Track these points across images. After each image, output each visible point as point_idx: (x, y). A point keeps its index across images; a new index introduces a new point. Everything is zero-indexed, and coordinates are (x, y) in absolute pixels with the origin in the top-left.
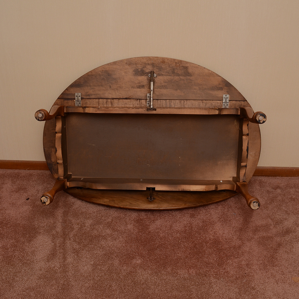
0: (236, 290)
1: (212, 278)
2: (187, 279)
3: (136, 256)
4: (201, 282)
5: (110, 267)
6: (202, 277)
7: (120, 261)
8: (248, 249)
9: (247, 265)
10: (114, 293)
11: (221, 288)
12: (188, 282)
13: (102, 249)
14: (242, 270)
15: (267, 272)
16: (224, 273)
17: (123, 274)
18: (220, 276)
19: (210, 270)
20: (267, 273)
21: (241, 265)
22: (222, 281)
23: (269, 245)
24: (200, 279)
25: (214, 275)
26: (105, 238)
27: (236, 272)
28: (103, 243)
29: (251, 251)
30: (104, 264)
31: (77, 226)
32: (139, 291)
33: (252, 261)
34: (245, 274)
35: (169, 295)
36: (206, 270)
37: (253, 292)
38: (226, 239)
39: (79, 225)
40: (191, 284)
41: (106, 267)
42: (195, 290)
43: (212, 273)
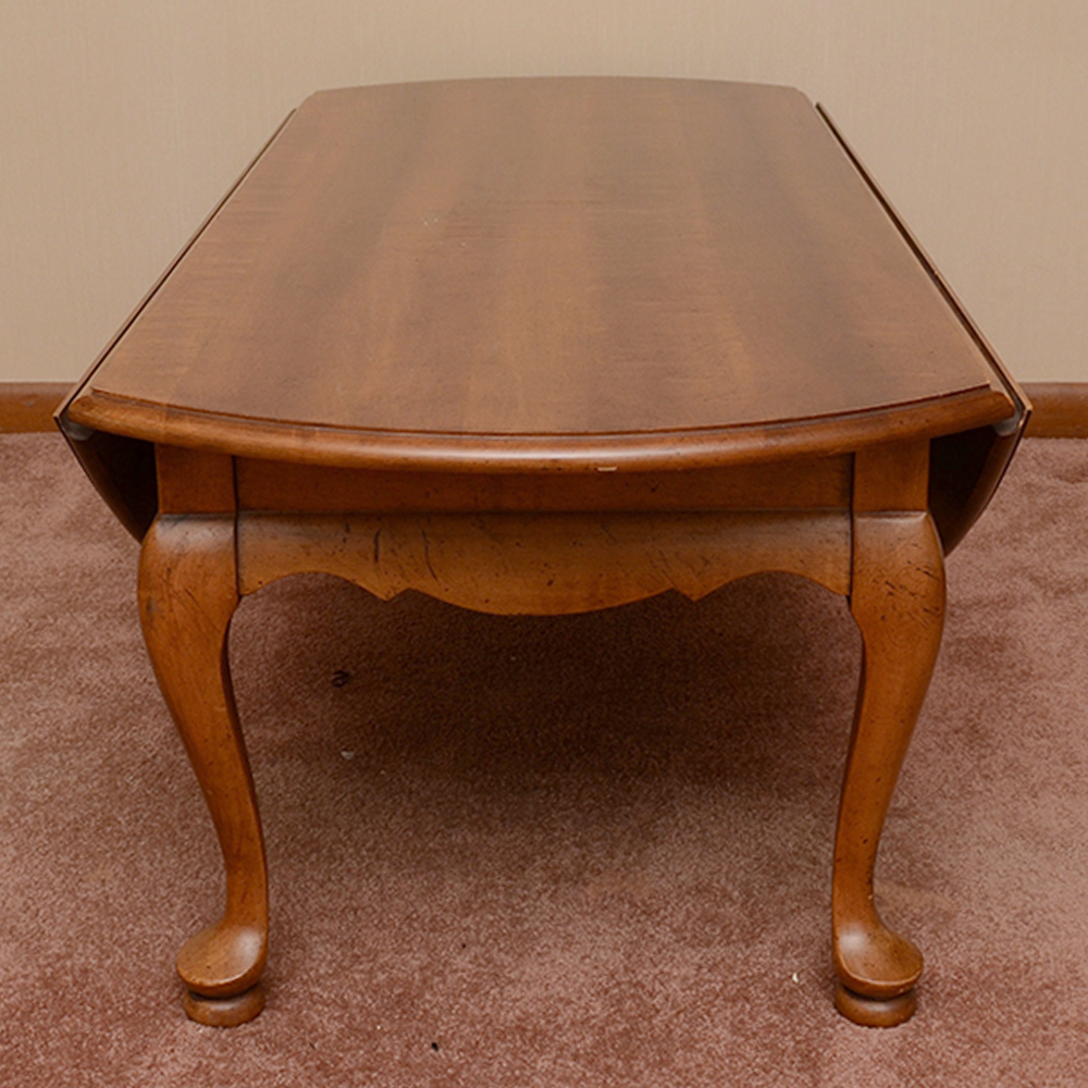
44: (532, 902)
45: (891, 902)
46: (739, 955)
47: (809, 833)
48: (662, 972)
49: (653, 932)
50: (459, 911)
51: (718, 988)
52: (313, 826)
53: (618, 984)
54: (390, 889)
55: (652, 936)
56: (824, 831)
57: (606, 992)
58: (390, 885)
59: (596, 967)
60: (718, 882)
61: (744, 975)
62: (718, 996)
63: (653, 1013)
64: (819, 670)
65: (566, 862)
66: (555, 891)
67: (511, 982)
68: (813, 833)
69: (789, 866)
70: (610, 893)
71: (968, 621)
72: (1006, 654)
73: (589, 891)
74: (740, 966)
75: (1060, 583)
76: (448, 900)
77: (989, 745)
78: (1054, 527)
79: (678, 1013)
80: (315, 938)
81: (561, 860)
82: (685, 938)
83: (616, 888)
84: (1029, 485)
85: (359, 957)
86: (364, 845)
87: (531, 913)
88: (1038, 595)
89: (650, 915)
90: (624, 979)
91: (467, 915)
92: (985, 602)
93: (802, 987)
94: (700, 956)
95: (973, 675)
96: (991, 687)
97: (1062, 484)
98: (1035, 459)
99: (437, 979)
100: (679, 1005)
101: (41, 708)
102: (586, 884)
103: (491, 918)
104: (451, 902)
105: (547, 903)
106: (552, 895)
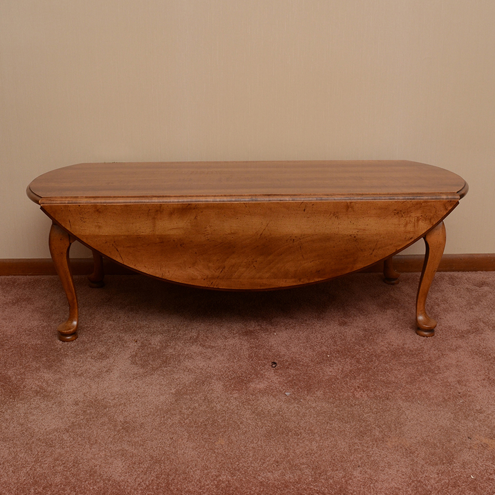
1: (400, 402)
2: (355, 405)
3: (252, 379)
4: (382, 408)
6: (382, 401)
7: (224, 385)
8: (454, 362)
9: (459, 382)
11: (420, 414)
12: (358, 409)
13: (188, 371)
14: (451, 389)
16: (421, 394)
18: (413, 399)
19: (394, 391)
21: (447, 382)
22: (421, 405)
24: (379, 403)
25: (404, 398)
26: (190, 357)
27: (442, 392)
28: (188, 363)
29: (460, 364)
30: (195, 391)
31: (135, 344)
33: (465, 377)
34: (459, 393)
36: (387, 392)
38: (411, 351)
39: (138, 342)
40: (363, 411)
41: (200, 395)
42: (373, 418)
43: (399, 395)
44: (371, 449)
45: (490, 446)
46: (449, 469)
47: (452, 420)
48: (426, 476)
49: (416, 460)
50: (348, 454)
51: (447, 482)
53: (413, 481)
55: (417, 462)
56: (457, 419)
57: (410, 484)
58: (321, 444)
59: (403, 475)
60: (431, 440)
61: (454, 477)
62: (448, 485)
63: (429, 492)
64: (430, 358)
65: (377, 433)
66: (377, 444)
67: (376, 481)
69: (451, 433)
70: (396, 445)
71: (470, 339)
73: (389, 444)
74: (451, 473)
75: (493, 324)
78: (482, 303)
79: (438, 492)
80: (303, 466)
81: (375, 433)
82: (428, 462)
83: (398, 443)
84: (467, 288)
85: (321, 474)
87: (373, 454)
89: (413, 453)
90: (414, 479)
91: (351, 455)
93: (475, 479)
94: (436, 469)
95: (481, 358)
96: (488, 363)
97: (477, 288)
98: (466, 279)
99: (351, 481)
100: (437, 489)
101: (177, 377)
102: (387, 442)
103: (360, 456)
104: (344, 450)
105: (376, 449)
106: (377, 446)
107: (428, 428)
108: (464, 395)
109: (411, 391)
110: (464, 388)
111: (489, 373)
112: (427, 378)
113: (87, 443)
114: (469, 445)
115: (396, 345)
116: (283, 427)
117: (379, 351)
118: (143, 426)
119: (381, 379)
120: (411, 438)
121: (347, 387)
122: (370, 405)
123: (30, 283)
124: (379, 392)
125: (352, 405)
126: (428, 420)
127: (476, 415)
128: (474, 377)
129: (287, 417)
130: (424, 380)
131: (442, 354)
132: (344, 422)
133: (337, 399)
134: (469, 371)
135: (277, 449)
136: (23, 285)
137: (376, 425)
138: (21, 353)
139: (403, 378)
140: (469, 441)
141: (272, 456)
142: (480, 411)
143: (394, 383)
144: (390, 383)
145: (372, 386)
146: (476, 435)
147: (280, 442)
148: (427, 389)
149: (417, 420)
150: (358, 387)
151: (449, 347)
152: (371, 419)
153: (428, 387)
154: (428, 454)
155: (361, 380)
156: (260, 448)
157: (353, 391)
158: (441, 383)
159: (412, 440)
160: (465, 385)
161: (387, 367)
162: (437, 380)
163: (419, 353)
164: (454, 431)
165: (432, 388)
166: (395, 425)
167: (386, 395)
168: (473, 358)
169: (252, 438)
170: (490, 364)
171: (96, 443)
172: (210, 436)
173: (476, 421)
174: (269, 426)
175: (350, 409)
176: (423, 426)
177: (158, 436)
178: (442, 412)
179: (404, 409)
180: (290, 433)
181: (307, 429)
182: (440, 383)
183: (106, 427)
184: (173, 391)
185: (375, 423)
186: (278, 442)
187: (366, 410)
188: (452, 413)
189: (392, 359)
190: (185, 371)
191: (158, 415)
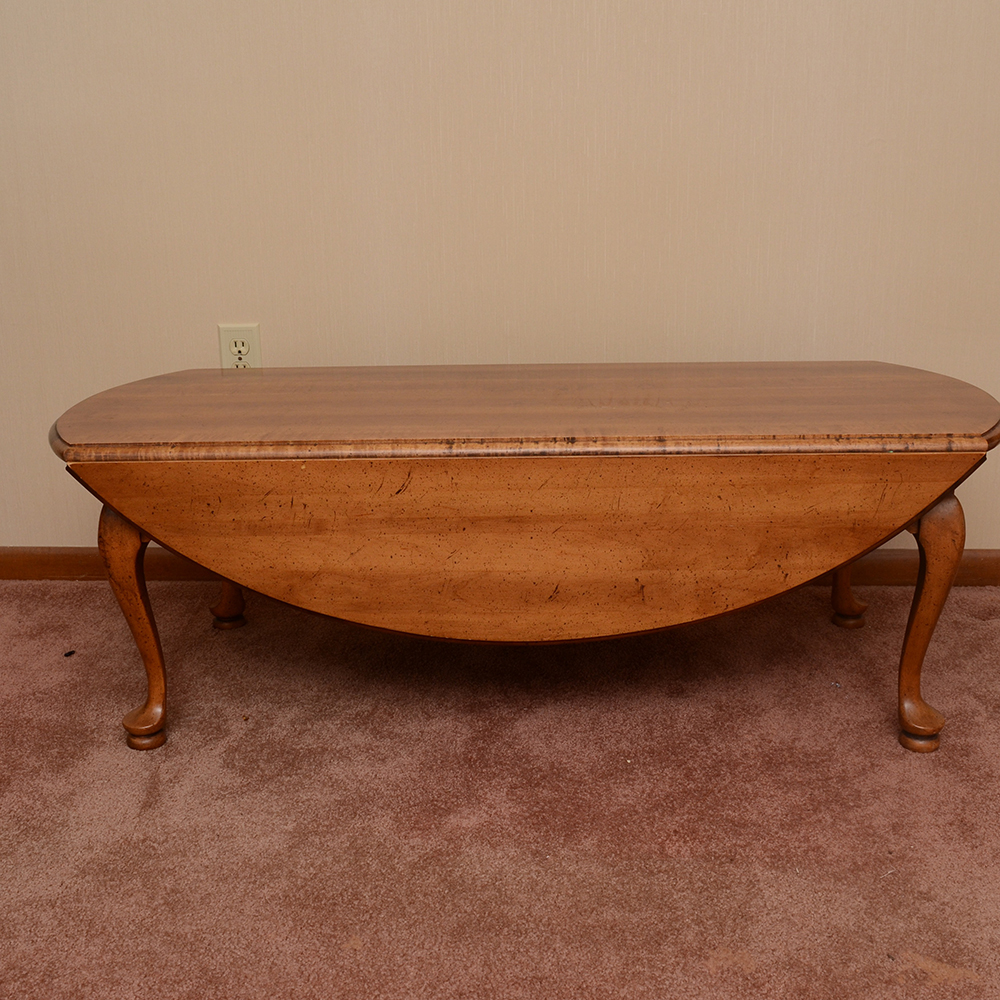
0: (857, 903)
1: (758, 869)
2: (660, 872)
3: (458, 806)
4: (715, 881)
5: (356, 840)
6: (720, 865)
7: (396, 819)
8: (893, 783)
9: (895, 828)
10: (367, 916)
11: (795, 897)
12: (663, 881)
13: (332, 786)
14: (875, 843)
15: (974, 847)
16: (806, 852)
17: (409, 859)
18: (788, 862)
19: (749, 844)
20: (977, 851)
21: (870, 826)
22: (801, 877)
23: (978, 769)
24: (712, 869)
25: (767, 860)
26: (343, 755)
27: (853, 848)
29: (906, 786)
30: (333, 829)
32: (469, 910)
33: (912, 816)
34: (891, 853)
35: (589, 921)
36: (735, 845)
37: (928, 908)
38: (806, 755)
40: (674, 887)
41: (343, 837)
42: (690, 903)
43: (759, 852)
44: (670, 974)
45: (934, 978)
47: (862, 913)
50: (617, 982)
52: (503, 903)
54: (564, 960)
56: (873, 911)
58: (564, 957)
60: (805, 958)
64: (843, 771)
65: (690, 938)
66: (685, 964)
68: (865, 913)
69: (853, 944)
70: (725, 968)
72: (971, 758)
73: (711, 964)
75: (996, 700)
76: (607, 972)
77: (977, 837)
81: (686, 936)
83: (730, 962)
86: (541, 921)
87: (671, 985)
88: (981, 709)
89: (758, 987)
91: (623, 986)
92: (947, 715)
95: (952, 776)
96: (967, 786)
101: (305, 798)
102: (707, 959)
103: (641, 989)
104: (610, 973)
105: (681, 975)
106: (683, 968)
107: (805, 931)
108: (898, 858)
109: (787, 845)
110: (904, 842)
111: (963, 810)
112: (828, 818)
113: (85, 932)
114: (887, 974)
115: (777, 741)
116: (494, 915)
117: (738, 754)
118: (208, 900)
119: (729, 815)
120: (763, 951)
121: (652, 831)
122: (691, 874)
123: (74, 594)
124: (718, 845)
125: (652, 872)
126: (810, 912)
127: (917, 904)
128: (929, 816)
129: (508, 892)
130: (820, 821)
131: (872, 764)
132: (628, 908)
133: (623, 856)
134: (922, 803)
135: (469, 965)
136: (61, 600)
137: (693, 920)
138: (13, 737)
139: (777, 815)
140: (888, 964)
141: (452, 980)
142: (926, 897)
143: (755, 825)
144: (745, 826)
145: (705, 830)
146: (906, 951)
147: (480, 948)
148: (822, 841)
149: (785, 911)
150: (675, 831)
151: (889, 749)
152: (685, 904)
153: (825, 836)
154: (791, 991)
155: (685, 817)
156: (433, 961)
157: (663, 842)
158: (856, 829)
159: (763, 957)
160: (908, 836)
161: (747, 789)
162: (849, 822)
163: (823, 761)
164: (861, 941)
165: (835, 839)
166: (735, 920)
167: (730, 851)
168: (937, 775)
169: (423, 937)
170: (969, 790)
171: (101, 933)
172: (335, 929)
173: (914, 919)
174: (466, 912)
175: (646, 881)
176: (795, 924)
177: (230, 925)
178: (843, 894)
179: (762, 884)
180: (506, 929)
181: (544, 921)
182: (853, 827)
183: (132, 900)
184: (290, 827)
185: (692, 915)
186: (475, 947)
187: (681, 884)
188: (865, 899)
189: (762, 772)
190: (324, 784)
191: (245, 877)
